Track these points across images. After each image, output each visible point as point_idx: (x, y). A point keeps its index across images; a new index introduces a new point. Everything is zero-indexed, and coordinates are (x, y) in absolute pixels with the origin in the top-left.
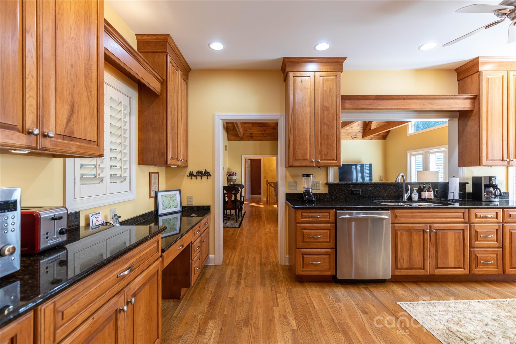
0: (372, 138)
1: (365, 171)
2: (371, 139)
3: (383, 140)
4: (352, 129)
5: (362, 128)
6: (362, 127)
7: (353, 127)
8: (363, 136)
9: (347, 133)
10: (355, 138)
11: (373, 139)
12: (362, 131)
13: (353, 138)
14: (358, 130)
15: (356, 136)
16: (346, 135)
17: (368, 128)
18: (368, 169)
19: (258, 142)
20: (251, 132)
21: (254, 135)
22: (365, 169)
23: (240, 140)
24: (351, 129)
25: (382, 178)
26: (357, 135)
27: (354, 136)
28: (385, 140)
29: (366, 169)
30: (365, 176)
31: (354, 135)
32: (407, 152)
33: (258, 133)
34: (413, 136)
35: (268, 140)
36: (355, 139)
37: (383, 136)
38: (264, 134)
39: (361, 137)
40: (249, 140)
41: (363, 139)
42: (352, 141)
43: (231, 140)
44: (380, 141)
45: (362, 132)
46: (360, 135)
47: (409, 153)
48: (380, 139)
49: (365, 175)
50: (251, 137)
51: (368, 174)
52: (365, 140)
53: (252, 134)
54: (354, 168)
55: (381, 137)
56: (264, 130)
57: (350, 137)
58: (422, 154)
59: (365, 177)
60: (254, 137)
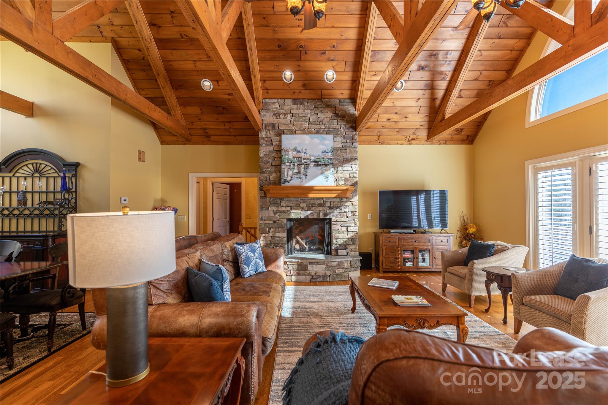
0: (446, 141)
1: (432, 204)
2: (444, 142)
3: (468, 144)
4: (407, 119)
5: (427, 119)
6: (426, 116)
7: (409, 116)
8: (428, 135)
9: (397, 130)
10: (413, 139)
11: (448, 142)
12: (426, 124)
13: (409, 141)
14: (418, 124)
15: (414, 137)
16: (396, 133)
17: (439, 118)
18: (439, 200)
19: (221, 148)
20: (204, 127)
21: (210, 132)
22: (432, 202)
23: (185, 144)
24: (404, 120)
25: (466, 220)
26: (418, 133)
27: (412, 137)
28: (472, 144)
29: (435, 201)
30: (432, 214)
31: (411, 133)
32: (527, 162)
33: (217, 127)
34: (542, 125)
35: (242, 144)
36: (413, 142)
37: (468, 136)
38: (231, 130)
39: (426, 137)
40: (203, 144)
41: (429, 142)
42: (406, 148)
43: (168, 144)
44: (462, 148)
45: (427, 127)
46: (424, 133)
47: (530, 166)
48: (462, 142)
49: (432, 211)
50: (207, 137)
51: (439, 210)
52: (432, 144)
53: (207, 131)
54: (414, 199)
55: (465, 137)
56: (229, 122)
57: (404, 137)
58: (571, 165)
59: (433, 216)
60: (213, 138)
